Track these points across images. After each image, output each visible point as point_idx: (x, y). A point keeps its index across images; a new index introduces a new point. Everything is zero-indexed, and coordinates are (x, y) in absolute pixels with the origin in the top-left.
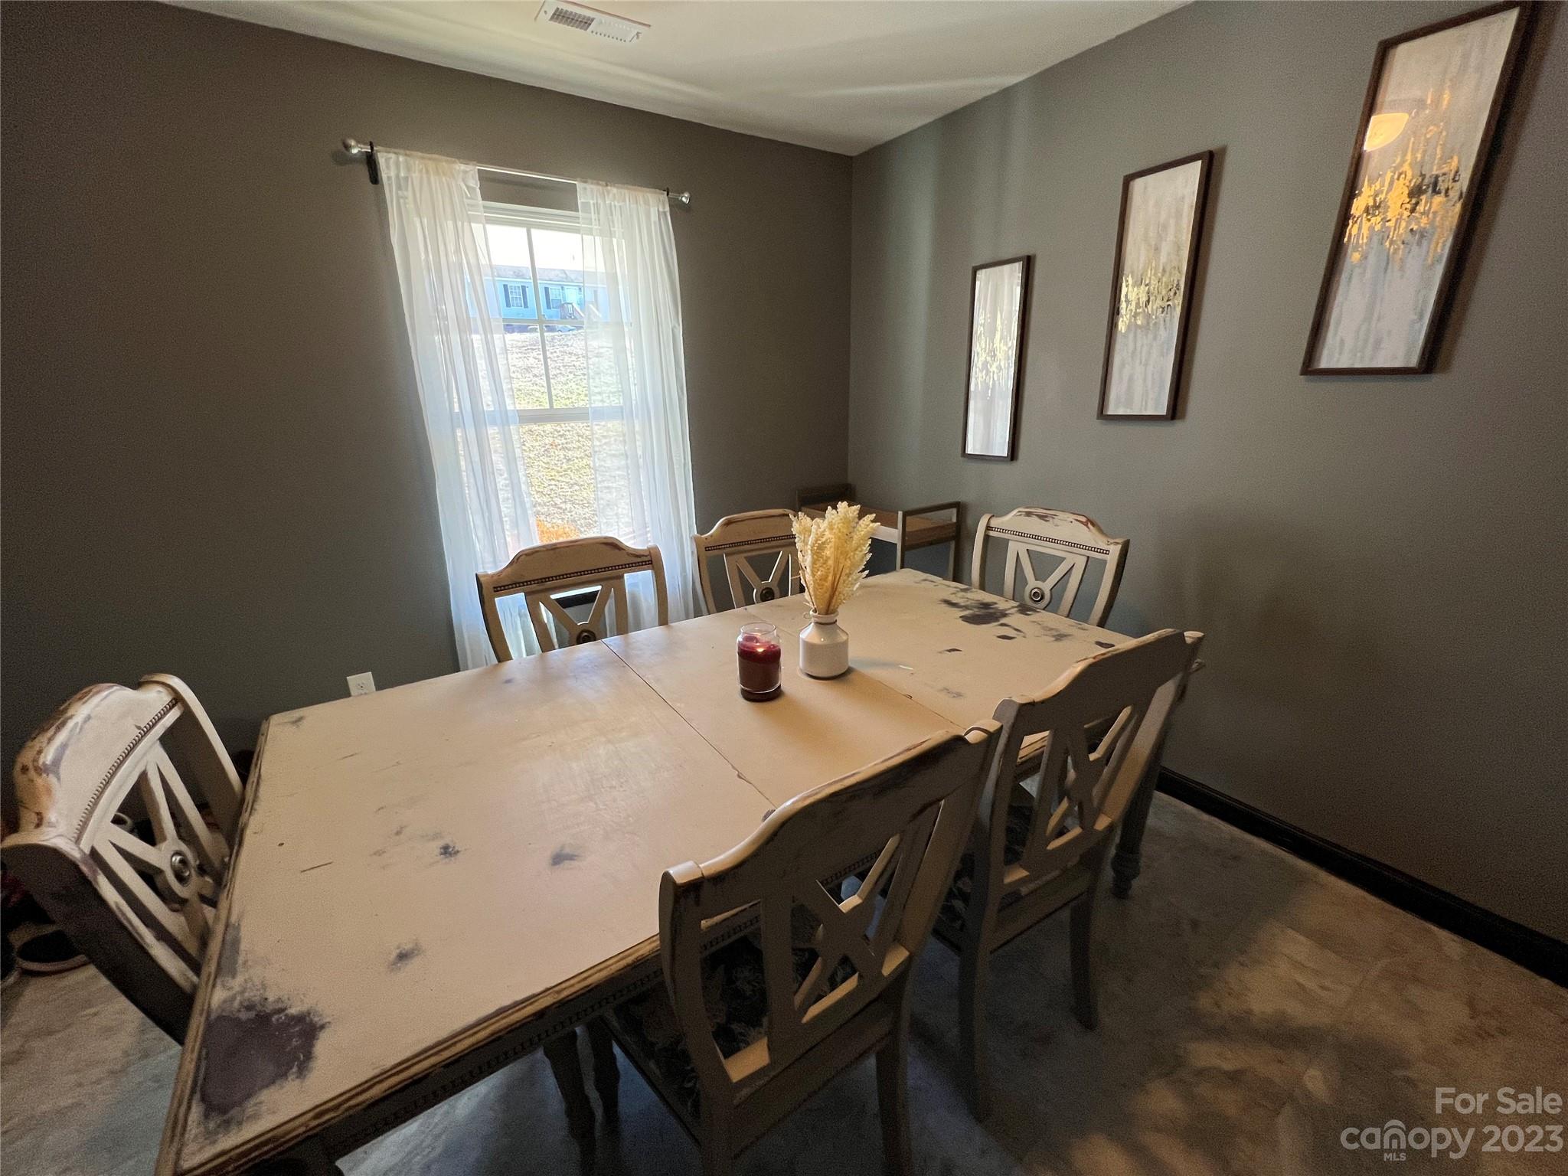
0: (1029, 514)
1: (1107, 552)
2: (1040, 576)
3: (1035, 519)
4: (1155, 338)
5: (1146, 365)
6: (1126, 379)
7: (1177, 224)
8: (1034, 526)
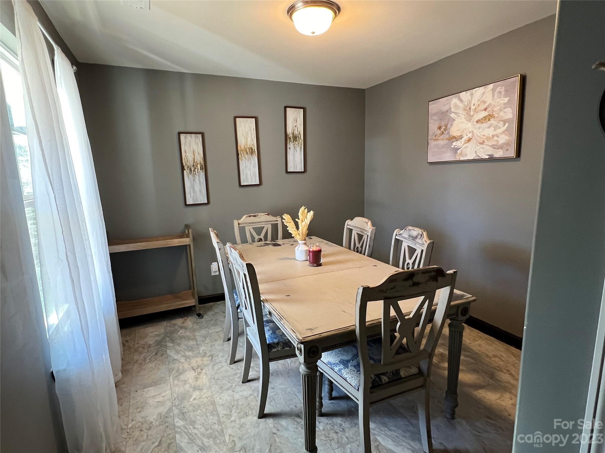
0: (250, 216)
1: (277, 221)
2: (259, 234)
3: (252, 217)
4: (251, 163)
5: (250, 170)
6: (245, 175)
7: (251, 132)
8: (252, 219)
